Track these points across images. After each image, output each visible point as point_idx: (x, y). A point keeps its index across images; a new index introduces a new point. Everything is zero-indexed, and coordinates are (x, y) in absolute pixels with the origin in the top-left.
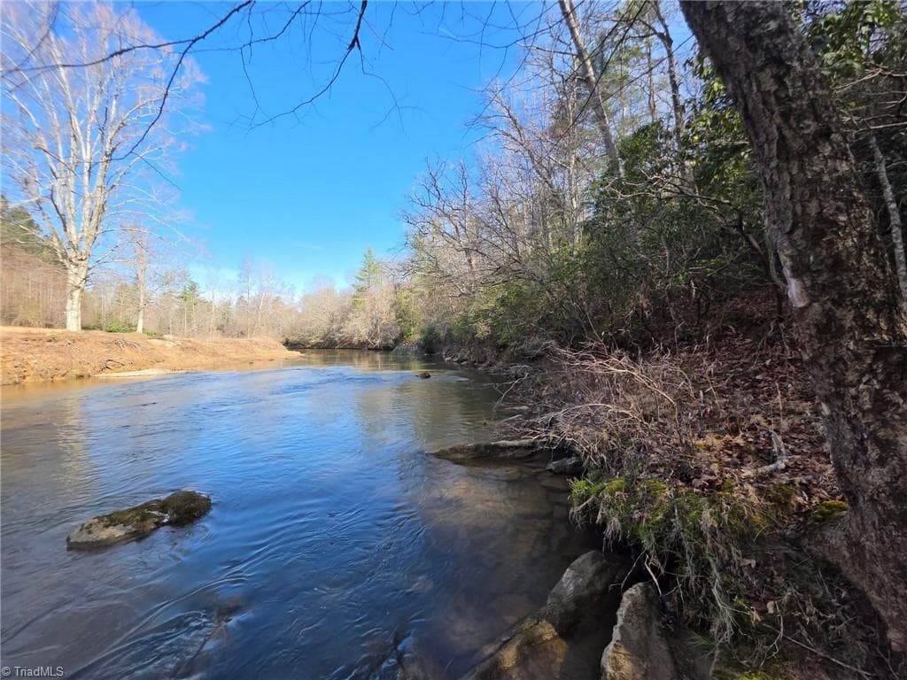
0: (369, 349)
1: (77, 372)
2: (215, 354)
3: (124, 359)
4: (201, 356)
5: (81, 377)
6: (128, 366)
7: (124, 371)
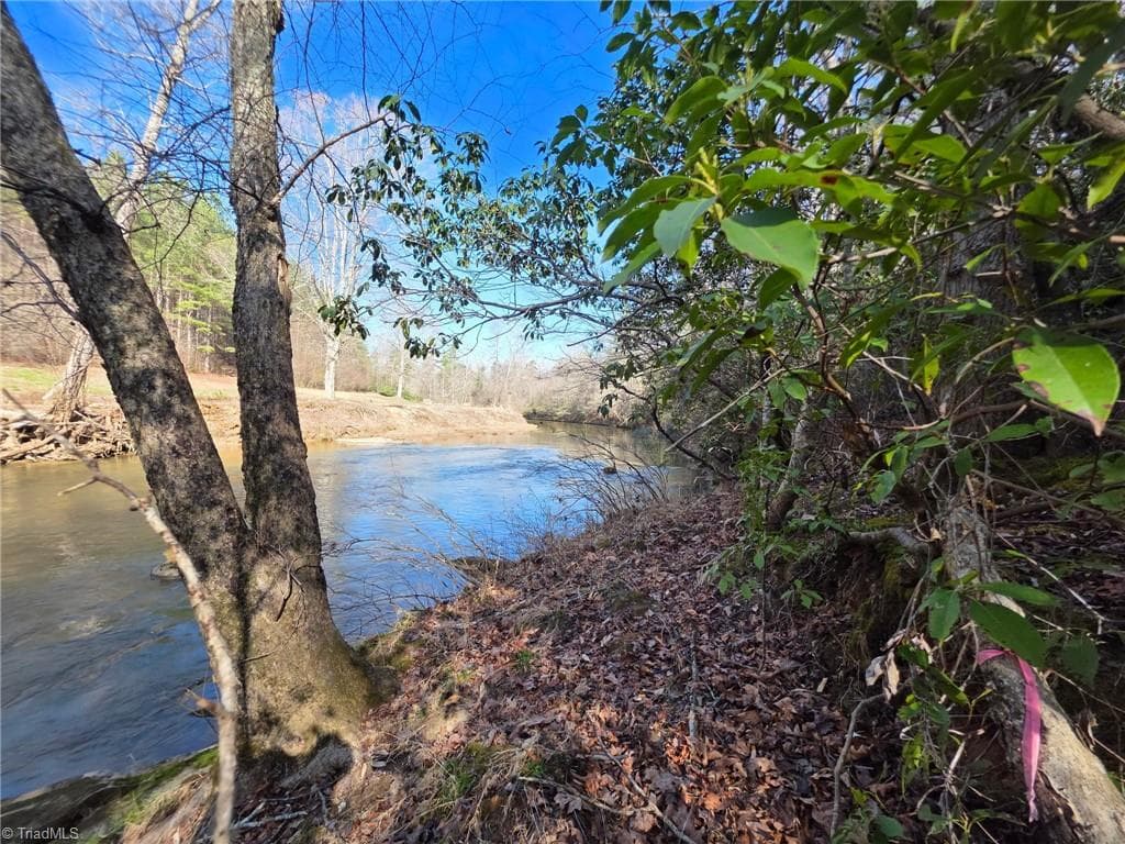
0: (618, 427)
1: (322, 435)
2: (445, 424)
3: (361, 426)
4: (431, 426)
5: (325, 440)
6: (362, 433)
7: (359, 437)
